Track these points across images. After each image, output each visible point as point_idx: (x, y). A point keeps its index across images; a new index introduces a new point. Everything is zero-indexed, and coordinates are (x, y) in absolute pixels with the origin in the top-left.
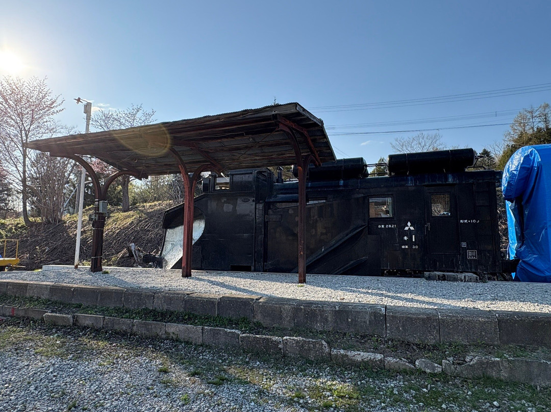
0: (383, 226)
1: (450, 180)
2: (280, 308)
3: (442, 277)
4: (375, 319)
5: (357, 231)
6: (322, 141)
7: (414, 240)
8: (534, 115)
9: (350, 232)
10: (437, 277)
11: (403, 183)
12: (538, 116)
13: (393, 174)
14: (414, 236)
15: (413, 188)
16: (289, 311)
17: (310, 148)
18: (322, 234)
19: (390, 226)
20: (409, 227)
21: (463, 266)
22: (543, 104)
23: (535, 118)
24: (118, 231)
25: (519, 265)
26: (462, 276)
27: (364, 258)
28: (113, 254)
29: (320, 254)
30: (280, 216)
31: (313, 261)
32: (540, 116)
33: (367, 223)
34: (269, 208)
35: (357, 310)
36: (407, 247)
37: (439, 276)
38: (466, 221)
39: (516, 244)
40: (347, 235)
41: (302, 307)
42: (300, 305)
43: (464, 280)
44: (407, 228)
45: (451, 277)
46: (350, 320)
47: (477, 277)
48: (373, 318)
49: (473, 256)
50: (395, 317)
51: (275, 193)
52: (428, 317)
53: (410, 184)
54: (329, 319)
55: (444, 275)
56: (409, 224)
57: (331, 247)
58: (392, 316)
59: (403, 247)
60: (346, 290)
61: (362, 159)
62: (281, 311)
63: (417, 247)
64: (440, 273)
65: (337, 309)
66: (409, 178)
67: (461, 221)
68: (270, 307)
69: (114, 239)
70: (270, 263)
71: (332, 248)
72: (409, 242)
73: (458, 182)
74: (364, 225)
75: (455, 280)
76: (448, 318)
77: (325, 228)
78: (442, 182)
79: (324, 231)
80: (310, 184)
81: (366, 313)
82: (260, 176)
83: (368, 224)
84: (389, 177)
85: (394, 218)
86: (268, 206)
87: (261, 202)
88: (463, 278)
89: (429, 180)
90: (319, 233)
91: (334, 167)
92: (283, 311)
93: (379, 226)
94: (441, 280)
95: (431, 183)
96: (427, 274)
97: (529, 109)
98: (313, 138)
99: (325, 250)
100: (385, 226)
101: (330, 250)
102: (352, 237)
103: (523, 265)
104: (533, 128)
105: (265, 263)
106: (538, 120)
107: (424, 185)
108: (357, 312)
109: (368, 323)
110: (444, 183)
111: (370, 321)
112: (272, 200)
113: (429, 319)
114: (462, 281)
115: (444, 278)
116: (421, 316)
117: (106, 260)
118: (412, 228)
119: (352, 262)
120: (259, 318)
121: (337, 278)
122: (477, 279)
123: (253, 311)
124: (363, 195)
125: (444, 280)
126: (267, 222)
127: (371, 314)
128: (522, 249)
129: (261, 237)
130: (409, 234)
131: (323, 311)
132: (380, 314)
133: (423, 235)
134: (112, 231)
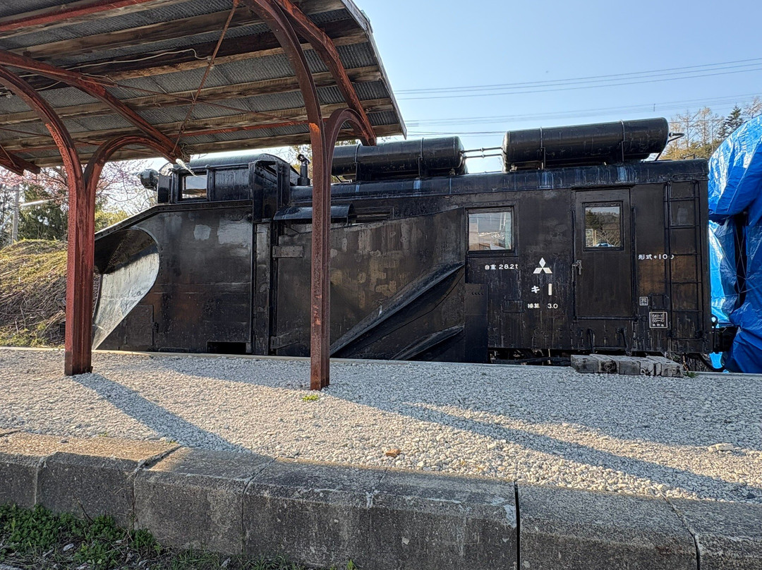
0: (493, 267)
1: (622, 179)
2: (205, 493)
3: (610, 366)
4: (483, 540)
5: (445, 275)
6: (371, 78)
7: (550, 293)
8: (690, 124)
9: (432, 279)
10: (600, 367)
11: (533, 184)
12: (696, 124)
13: (514, 168)
14: (550, 286)
15: (553, 194)
16: (230, 506)
17: (348, 99)
18: (379, 282)
19: (506, 267)
20: (543, 268)
21: (641, 341)
22: (703, 109)
23: (692, 128)
24: (56, 279)
25: (737, 338)
26: (648, 362)
27: (457, 327)
28: (41, 319)
29: (375, 321)
30: (301, 248)
31: (362, 333)
32: (697, 125)
33: (464, 261)
34: (281, 233)
35: (428, 511)
36: (537, 306)
37: (603, 364)
38: (649, 256)
39: (723, 300)
40: (426, 284)
41: (266, 494)
42: (261, 487)
43: (652, 373)
44: (538, 271)
45: (627, 367)
46: (406, 541)
47: (678, 367)
48: (477, 538)
49: (659, 323)
50: (551, 541)
51: (293, 205)
52: (661, 545)
53: (546, 185)
54: (345, 534)
55: (614, 363)
56: (542, 262)
57: (395, 306)
58: (540, 538)
59: (531, 306)
60: (412, 412)
61: (456, 140)
62: (207, 505)
63: (556, 306)
64: (607, 359)
65: (369, 505)
66: (546, 174)
67: (640, 256)
68: (178, 490)
69: (47, 293)
70: (281, 337)
71: (398, 309)
72: (542, 298)
73: (637, 180)
74: (458, 265)
75: (635, 371)
76: (729, 553)
77: (386, 270)
78: (608, 181)
79: (383, 276)
80: (358, 186)
81: (457, 521)
82: (265, 172)
83: (466, 263)
84: (508, 174)
85: (514, 252)
86: (277, 230)
87: (264, 220)
88: (651, 368)
89: (582, 178)
90: (373, 280)
91: (405, 154)
92: (213, 503)
93: (487, 267)
94: (608, 373)
95: (586, 184)
96: (578, 359)
97: (684, 116)
98: (350, 71)
99: (384, 313)
100: (497, 267)
101: (393, 312)
102: (433, 288)
103: (746, 338)
104: (687, 142)
105: (273, 338)
106: (694, 130)
107: (573, 189)
108: (429, 516)
109: (462, 553)
110: (611, 183)
111: (467, 548)
112: (285, 217)
113: (663, 552)
114: (649, 374)
115: (613, 369)
116: (636, 542)
117: (26, 330)
118: (548, 271)
119: (434, 335)
120: (146, 520)
121: (403, 368)
122: (678, 371)
123: (130, 498)
124: (457, 207)
125: (614, 371)
126: (277, 259)
127: (471, 526)
128: (744, 307)
129: (264, 288)
130: (541, 283)
131: (326, 510)
132: (502, 528)
133: (568, 284)
134: (45, 280)
